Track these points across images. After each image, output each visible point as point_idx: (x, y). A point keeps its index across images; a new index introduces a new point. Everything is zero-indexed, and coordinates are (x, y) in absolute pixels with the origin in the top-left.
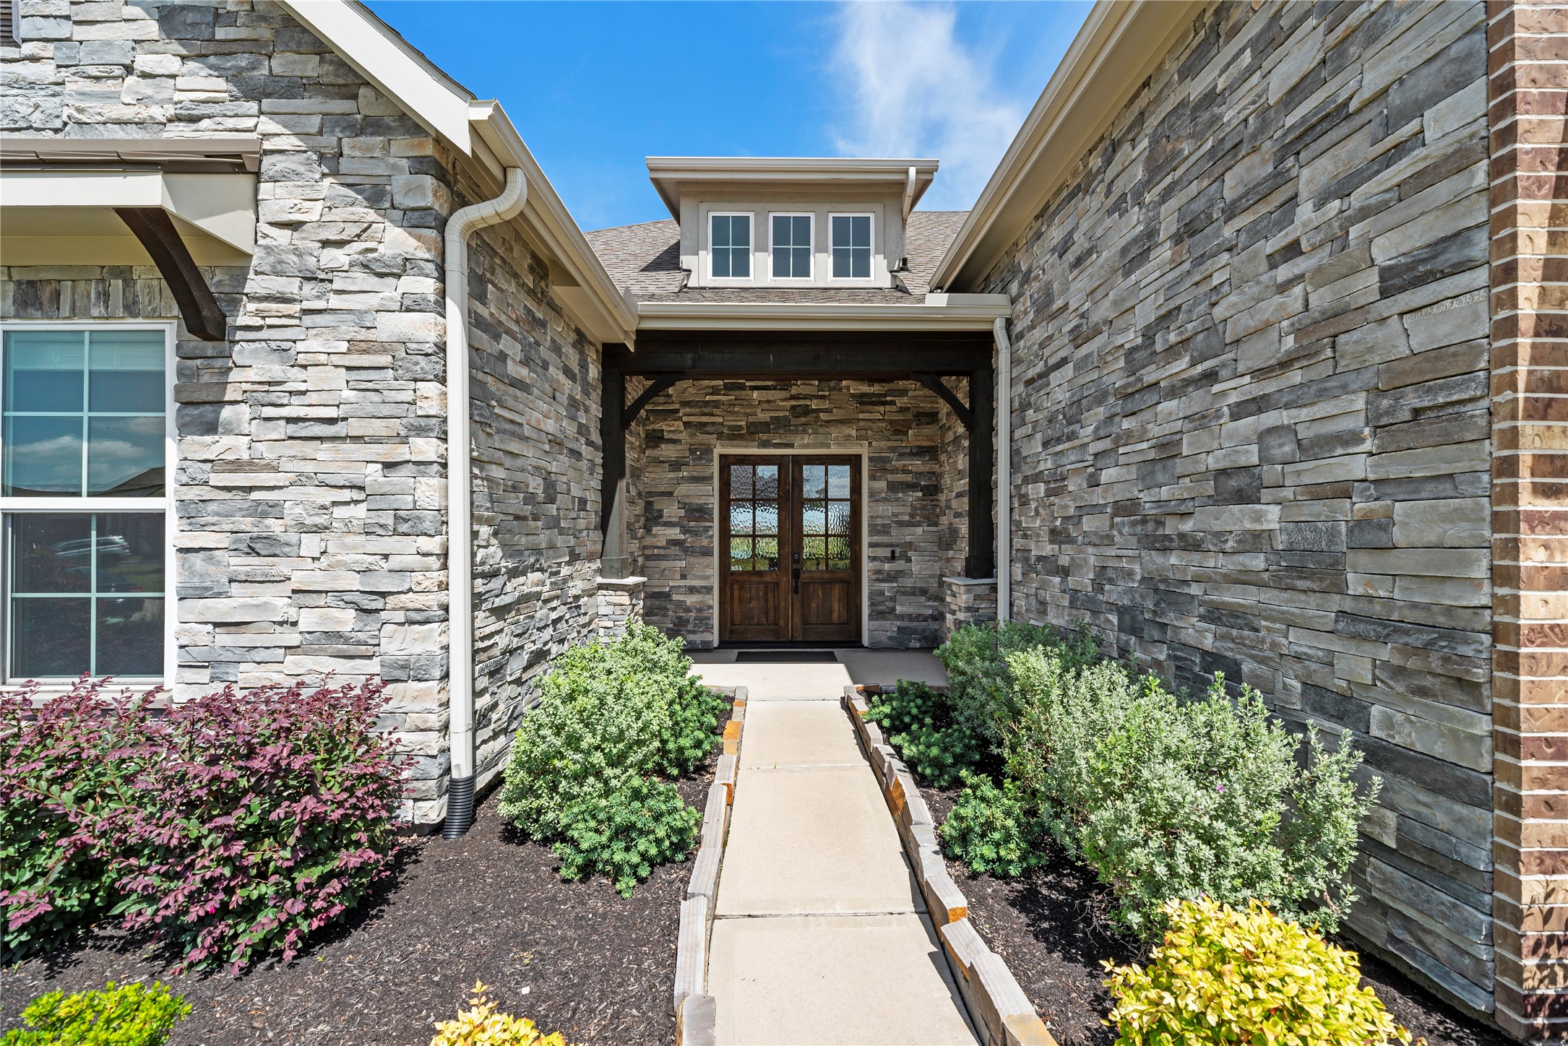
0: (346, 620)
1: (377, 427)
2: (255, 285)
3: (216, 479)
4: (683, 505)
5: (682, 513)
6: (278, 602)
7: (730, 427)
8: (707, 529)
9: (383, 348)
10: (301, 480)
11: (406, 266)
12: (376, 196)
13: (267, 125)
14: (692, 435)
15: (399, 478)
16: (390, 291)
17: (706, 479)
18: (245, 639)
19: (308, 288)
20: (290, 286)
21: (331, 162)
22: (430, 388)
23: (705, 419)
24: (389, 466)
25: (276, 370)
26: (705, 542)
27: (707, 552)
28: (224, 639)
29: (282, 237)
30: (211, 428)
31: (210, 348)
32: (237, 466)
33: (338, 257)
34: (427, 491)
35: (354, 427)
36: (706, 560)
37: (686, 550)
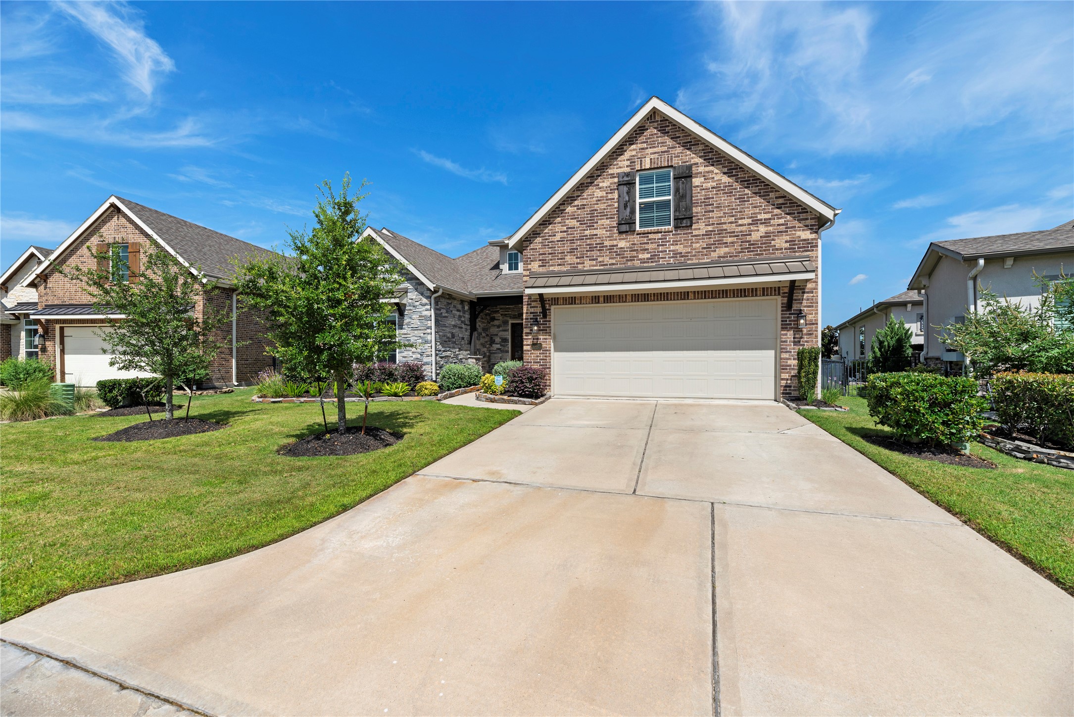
0: (419, 356)
1: (423, 328)
2: (407, 308)
3: (403, 336)
4: (501, 338)
5: (500, 340)
6: (410, 353)
7: (514, 315)
8: (507, 345)
9: (423, 316)
10: (413, 336)
11: (426, 304)
12: (422, 294)
13: (409, 285)
14: (503, 318)
15: (425, 335)
16: (424, 308)
17: (507, 330)
18: (406, 359)
19: (414, 308)
20: (411, 308)
21: (416, 290)
22: (429, 322)
23: (506, 313)
24: (424, 334)
25: (410, 320)
26: (507, 349)
27: (507, 352)
28: (404, 359)
29: (410, 301)
30: (402, 329)
31: (402, 317)
32: (405, 334)
33: (418, 303)
34: (429, 337)
35: (420, 328)
36: (507, 354)
37: (501, 351)
